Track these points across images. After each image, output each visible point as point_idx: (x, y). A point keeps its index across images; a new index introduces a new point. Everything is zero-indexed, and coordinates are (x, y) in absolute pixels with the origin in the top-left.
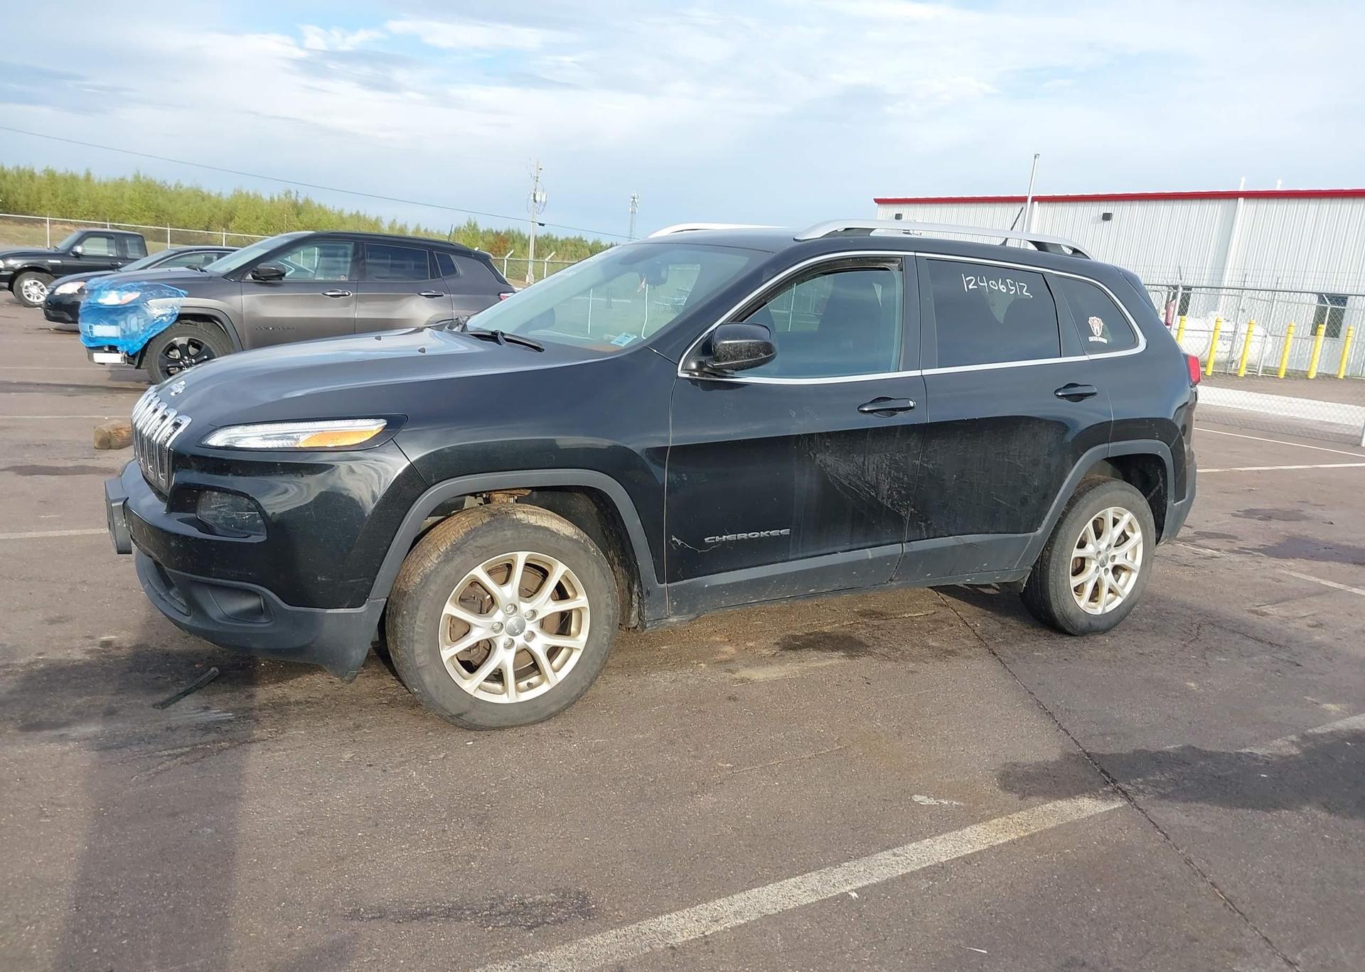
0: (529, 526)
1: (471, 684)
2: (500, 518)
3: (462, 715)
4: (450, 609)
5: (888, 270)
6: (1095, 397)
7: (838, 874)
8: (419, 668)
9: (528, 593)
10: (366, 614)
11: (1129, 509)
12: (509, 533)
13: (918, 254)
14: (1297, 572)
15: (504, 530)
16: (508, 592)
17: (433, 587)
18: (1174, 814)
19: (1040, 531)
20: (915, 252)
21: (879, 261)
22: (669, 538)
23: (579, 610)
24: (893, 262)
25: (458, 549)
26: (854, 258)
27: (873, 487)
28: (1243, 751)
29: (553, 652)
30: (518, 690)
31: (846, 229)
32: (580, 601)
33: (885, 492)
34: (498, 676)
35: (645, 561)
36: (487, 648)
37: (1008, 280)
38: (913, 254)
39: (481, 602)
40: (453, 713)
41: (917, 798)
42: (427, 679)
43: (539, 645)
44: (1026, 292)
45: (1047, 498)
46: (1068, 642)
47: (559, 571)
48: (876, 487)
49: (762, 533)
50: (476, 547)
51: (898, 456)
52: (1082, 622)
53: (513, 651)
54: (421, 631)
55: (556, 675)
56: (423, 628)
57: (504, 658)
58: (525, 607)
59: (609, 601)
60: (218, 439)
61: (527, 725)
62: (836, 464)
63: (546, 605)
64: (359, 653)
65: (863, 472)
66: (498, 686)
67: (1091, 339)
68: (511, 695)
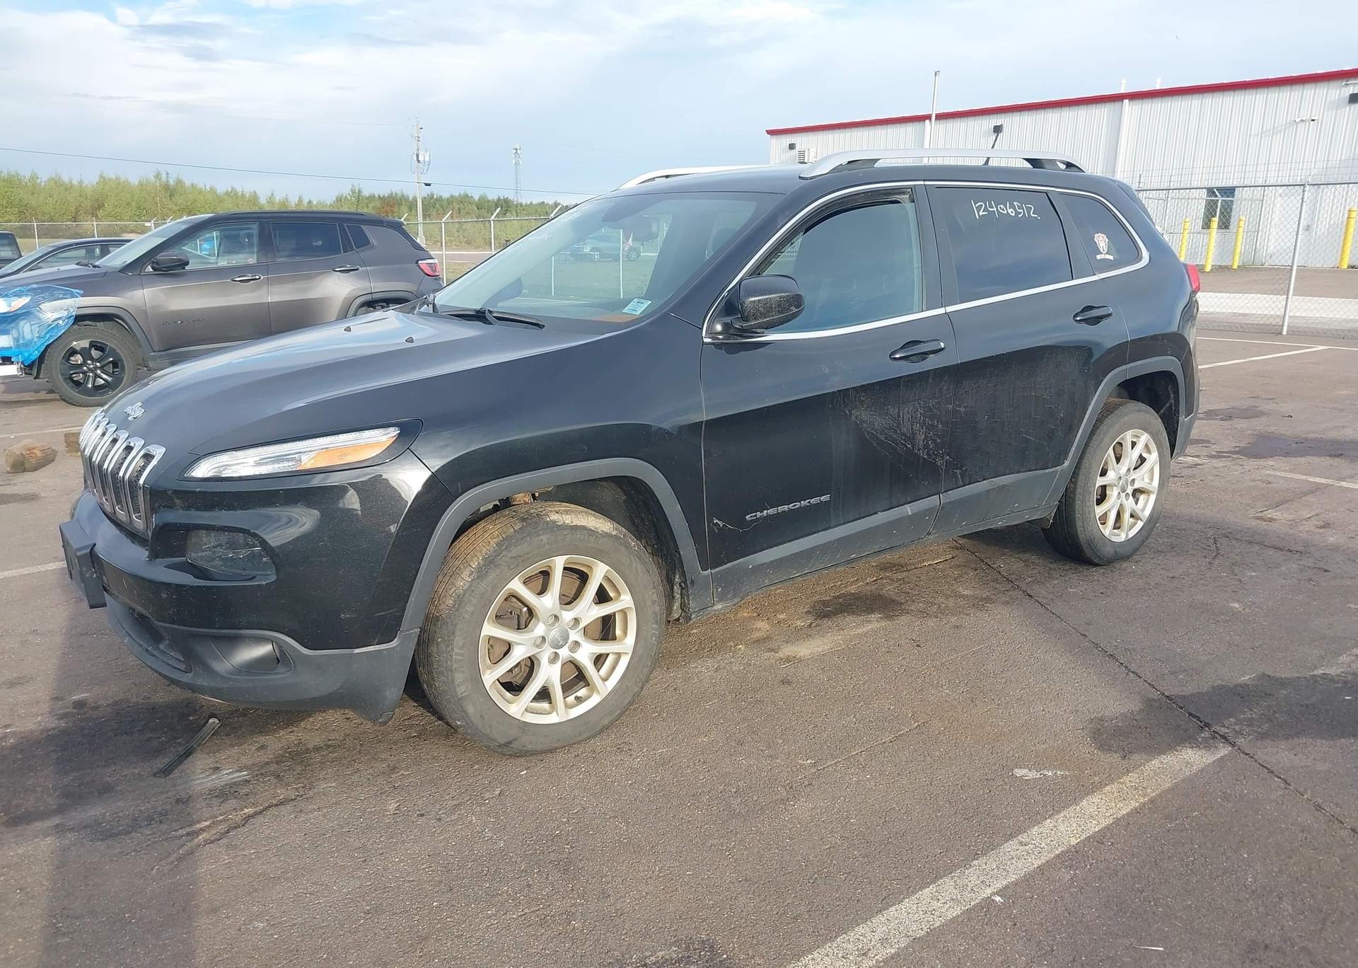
0: (565, 527)
1: (518, 707)
2: (532, 522)
3: (511, 742)
4: (490, 629)
5: (899, 202)
6: (1111, 318)
7: (972, 876)
8: (461, 699)
9: (569, 600)
10: (398, 648)
11: (1145, 430)
12: (544, 538)
13: (927, 183)
14: (1280, 471)
15: (539, 535)
16: (547, 603)
17: (469, 608)
18: (1281, 754)
19: (1067, 463)
20: (924, 180)
21: (890, 194)
22: (710, 521)
23: (624, 612)
24: (904, 193)
25: (491, 562)
26: (865, 193)
27: (909, 438)
28: (1316, 672)
29: (599, 660)
30: (568, 706)
31: (849, 162)
32: (625, 600)
33: (921, 443)
34: (544, 695)
35: (687, 549)
36: (531, 665)
37: (1015, 203)
38: (922, 183)
39: (521, 616)
40: (502, 742)
41: (1019, 772)
42: (470, 709)
43: (585, 654)
44: (1033, 213)
45: (1071, 429)
46: (1096, 573)
47: (599, 572)
48: (912, 439)
49: (802, 502)
50: (511, 558)
51: (931, 403)
52: (1108, 551)
53: (558, 665)
54: (460, 658)
55: (605, 684)
56: (462, 655)
57: (549, 674)
58: (567, 616)
59: (654, 595)
60: (203, 470)
61: (579, 743)
62: (869, 418)
63: (588, 610)
64: (394, 690)
65: (899, 424)
66: (545, 705)
67: (1099, 257)
68: (562, 713)
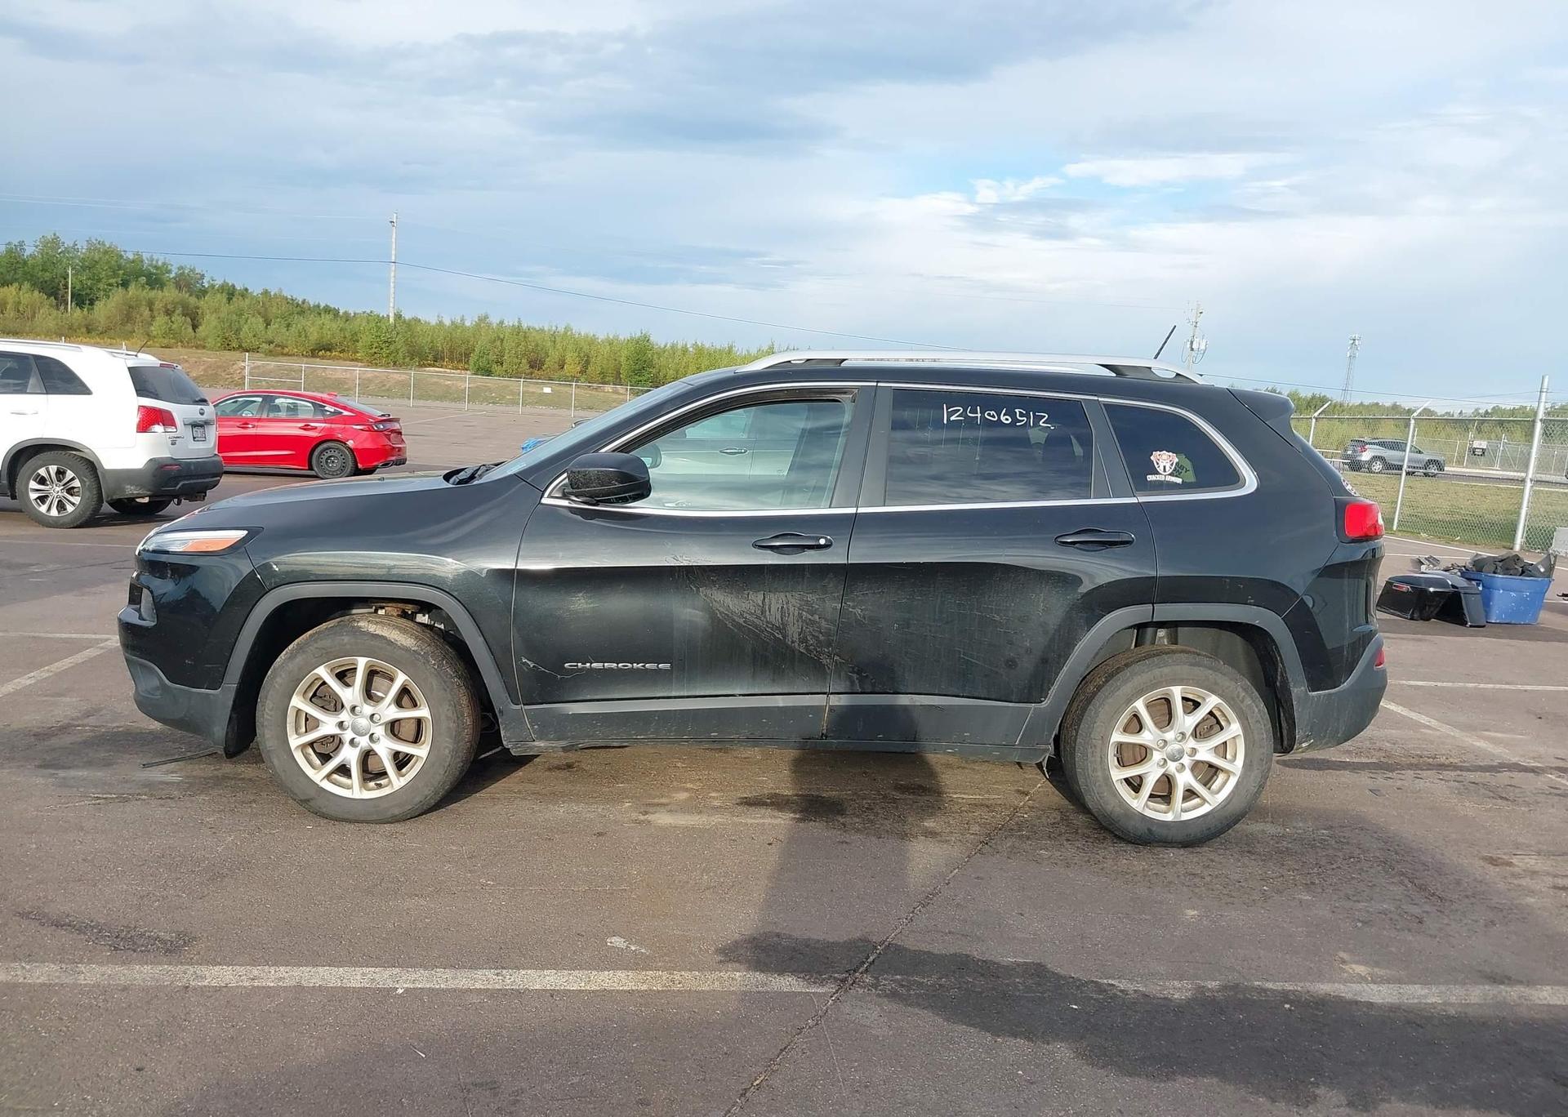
0: (368, 633)
1: (318, 775)
3: (309, 801)
4: (297, 703)
5: (839, 401)
8: (269, 751)
10: (220, 697)
12: (346, 639)
13: (881, 385)
15: (343, 635)
16: (351, 694)
17: (278, 680)
19: (1045, 704)
20: (878, 382)
21: (829, 393)
22: (518, 659)
23: (420, 720)
24: (845, 393)
25: (301, 649)
26: (801, 390)
27: (778, 628)
30: (363, 788)
31: (808, 360)
32: (422, 710)
33: (796, 635)
34: (343, 771)
36: (335, 743)
37: (1017, 410)
38: (875, 384)
40: (302, 798)
41: (614, 940)
42: (276, 762)
43: (384, 748)
44: (1044, 423)
45: (1049, 662)
47: (399, 680)
48: (782, 628)
49: (635, 665)
50: (317, 648)
51: (810, 598)
52: (1137, 826)
53: (358, 751)
54: (269, 718)
55: (400, 779)
56: (271, 716)
57: (349, 755)
58: (369, 710)
61: (367, 822)
62: (726, 601)
63: (385, 709)
65: (763, 612)
66: (343, 780)
67: (1150, 478)
68: (355, 790)
